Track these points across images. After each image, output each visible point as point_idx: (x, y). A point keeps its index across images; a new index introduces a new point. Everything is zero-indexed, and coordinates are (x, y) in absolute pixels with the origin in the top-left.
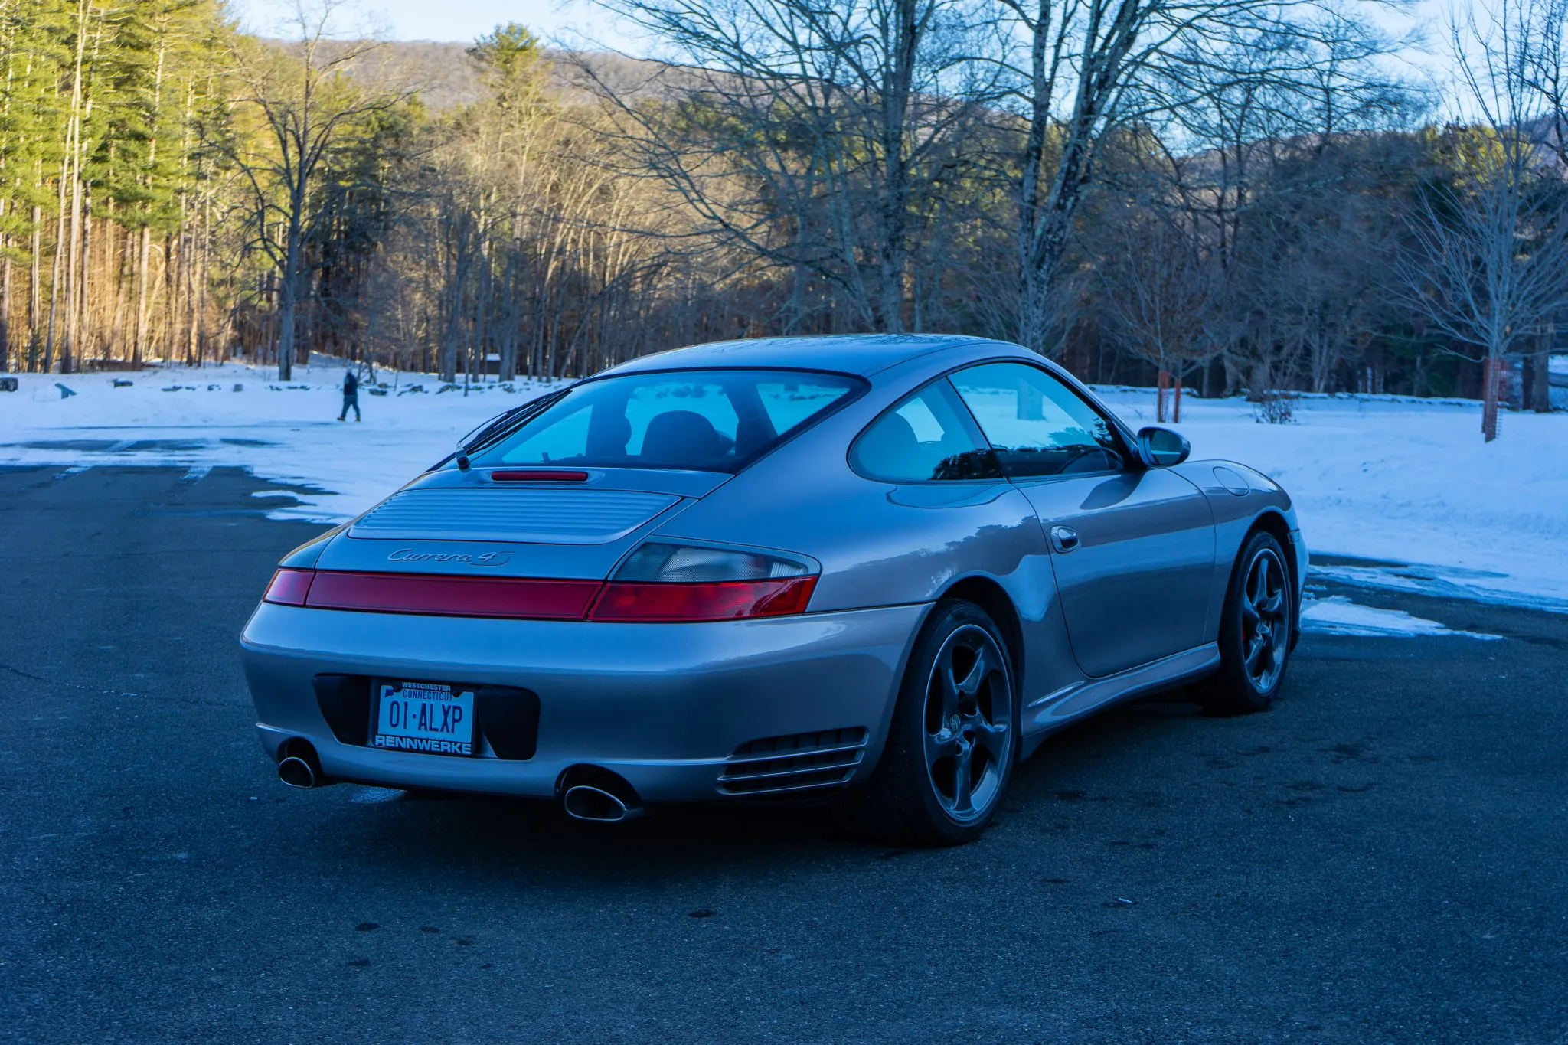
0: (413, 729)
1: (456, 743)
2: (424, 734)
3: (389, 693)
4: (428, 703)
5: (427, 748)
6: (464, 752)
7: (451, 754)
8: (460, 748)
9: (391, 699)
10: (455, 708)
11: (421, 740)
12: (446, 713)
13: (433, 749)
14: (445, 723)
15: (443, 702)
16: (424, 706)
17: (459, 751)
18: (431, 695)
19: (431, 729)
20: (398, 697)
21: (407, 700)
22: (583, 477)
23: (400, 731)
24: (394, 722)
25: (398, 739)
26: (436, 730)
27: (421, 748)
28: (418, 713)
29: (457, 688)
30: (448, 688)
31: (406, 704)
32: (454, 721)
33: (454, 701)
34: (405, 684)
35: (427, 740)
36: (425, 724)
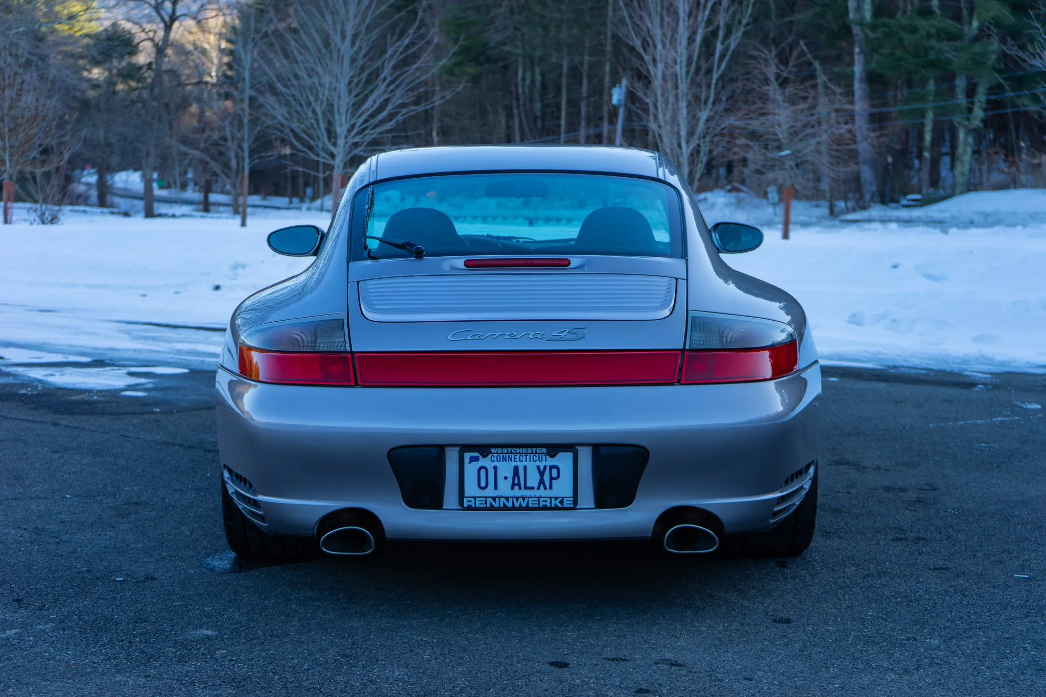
0: (505, 489)
1: (556, 498)
2: (517, 492)
3: (475, 459)
4: (521, 466)
5: (524, 505)
6: (565, 505)
7: (551, 509)
8: (561, 502)
9: (477, 465)
10: (551, 467)
11: (517, 499)
12: (542, 474)
13: (530, 505)
14: (542, 482)
15: (538, 463)
16: (516, 469)
17: (560, 505)
18: (523, 458)
19: (526, 488)
20: (483, 462)
21: (496, 463)
22: (565, 264)
23: (490, 492)
24: (483, 484)
25: (489, 500)
26: (533, 488)
27: (517, 505)
28: (510, 476)
29: (553, 448)
30: (544, 450)
31: (495, 468)
32: (551, 479)
33: (550, 462)
34: (493, 450)
35: (524, 499)
36: (519, 484)
